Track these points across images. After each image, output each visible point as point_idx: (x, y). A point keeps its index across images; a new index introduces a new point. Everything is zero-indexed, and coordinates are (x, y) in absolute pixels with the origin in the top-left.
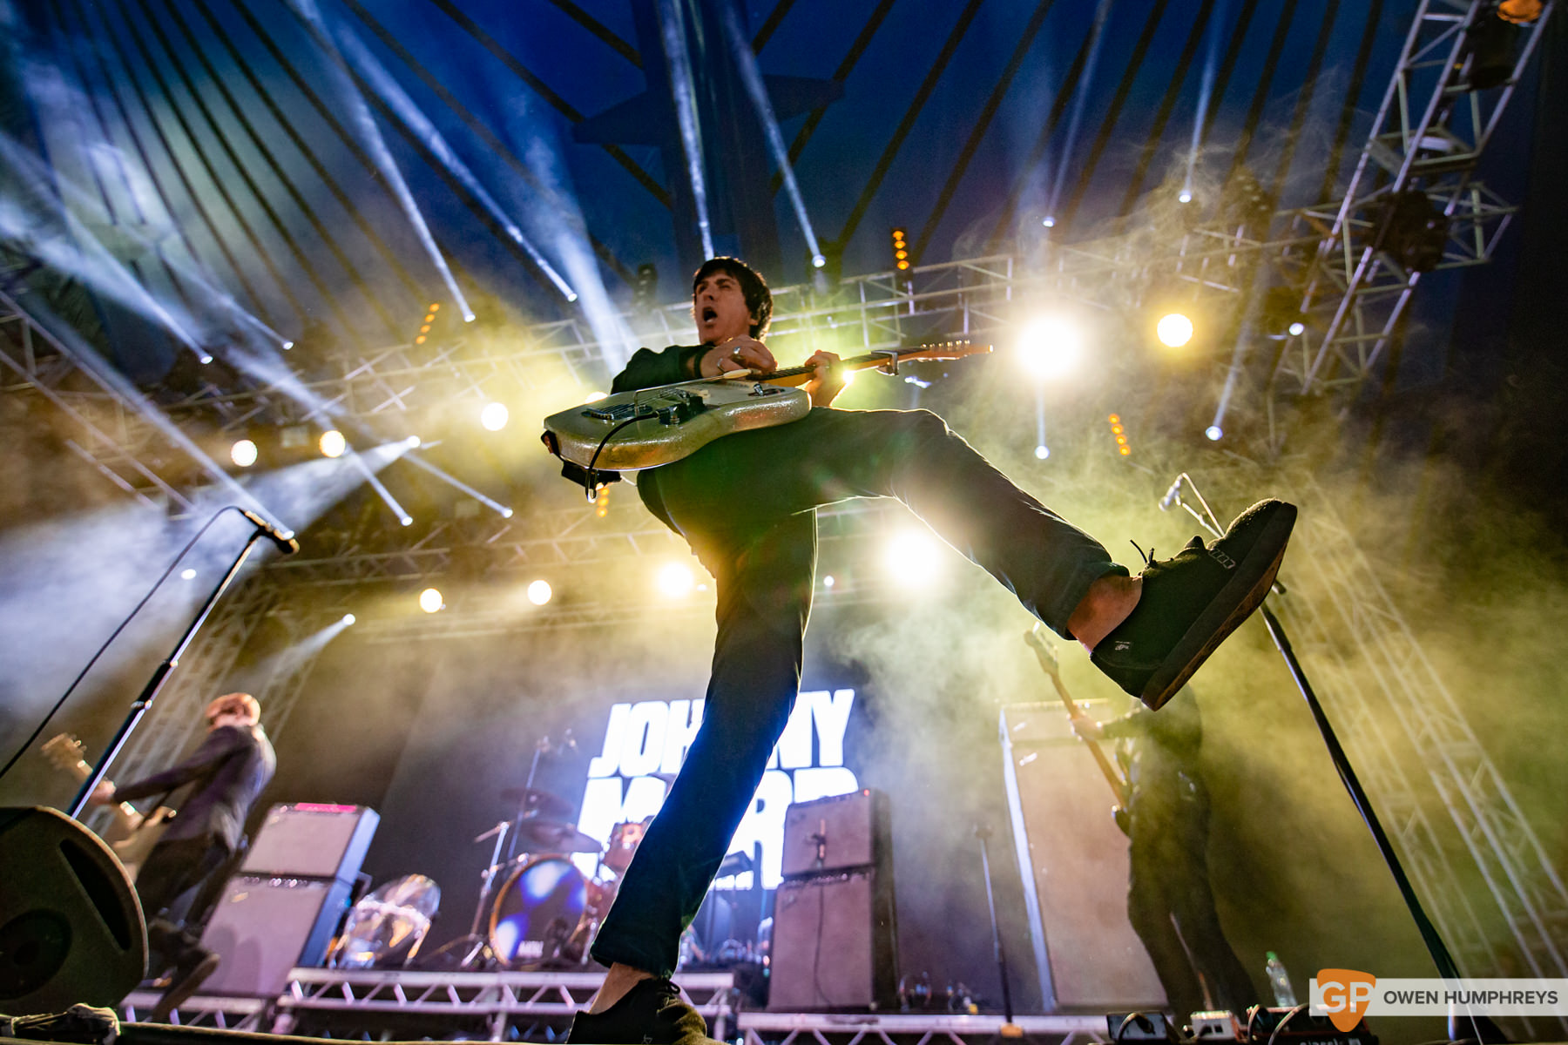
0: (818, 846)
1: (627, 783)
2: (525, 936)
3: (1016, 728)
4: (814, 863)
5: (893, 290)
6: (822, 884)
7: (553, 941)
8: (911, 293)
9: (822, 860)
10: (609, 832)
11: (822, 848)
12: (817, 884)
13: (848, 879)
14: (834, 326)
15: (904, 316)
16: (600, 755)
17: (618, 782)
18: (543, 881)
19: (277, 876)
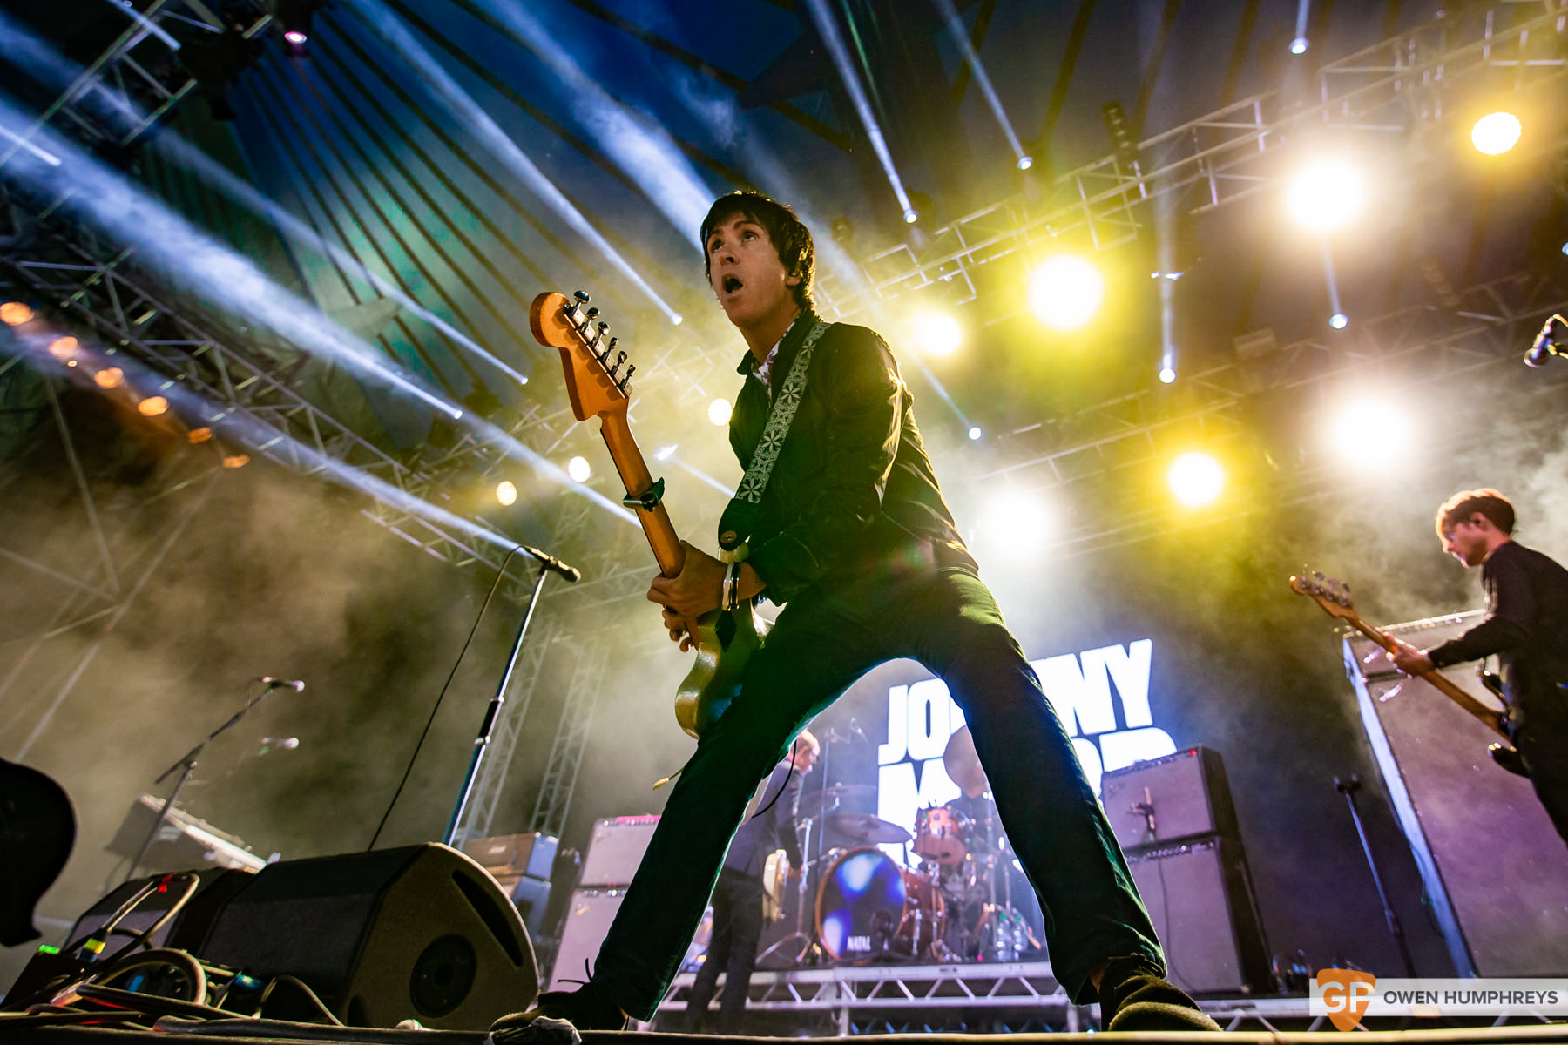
0: (1147, 817)
1: (918, 767)
2: (850, 931)
3: (1367, 660)
4: (1145, 836)
5: (1118, 176)
6: (1159, 858)
7: (880, 934)
8: (1139, 174)
9: (1154, 831)
10: (914, 820)
11: (1151, 818)
12: (1152, 858)
13: (1188, 851)
14: (1054, 234)
15: (1135, 202)
16: (887, 743)
17: (909, 767)
18: (858, 874)
19: (612, 887)
